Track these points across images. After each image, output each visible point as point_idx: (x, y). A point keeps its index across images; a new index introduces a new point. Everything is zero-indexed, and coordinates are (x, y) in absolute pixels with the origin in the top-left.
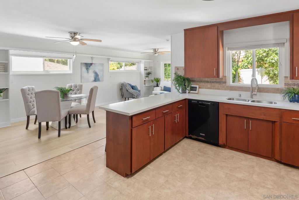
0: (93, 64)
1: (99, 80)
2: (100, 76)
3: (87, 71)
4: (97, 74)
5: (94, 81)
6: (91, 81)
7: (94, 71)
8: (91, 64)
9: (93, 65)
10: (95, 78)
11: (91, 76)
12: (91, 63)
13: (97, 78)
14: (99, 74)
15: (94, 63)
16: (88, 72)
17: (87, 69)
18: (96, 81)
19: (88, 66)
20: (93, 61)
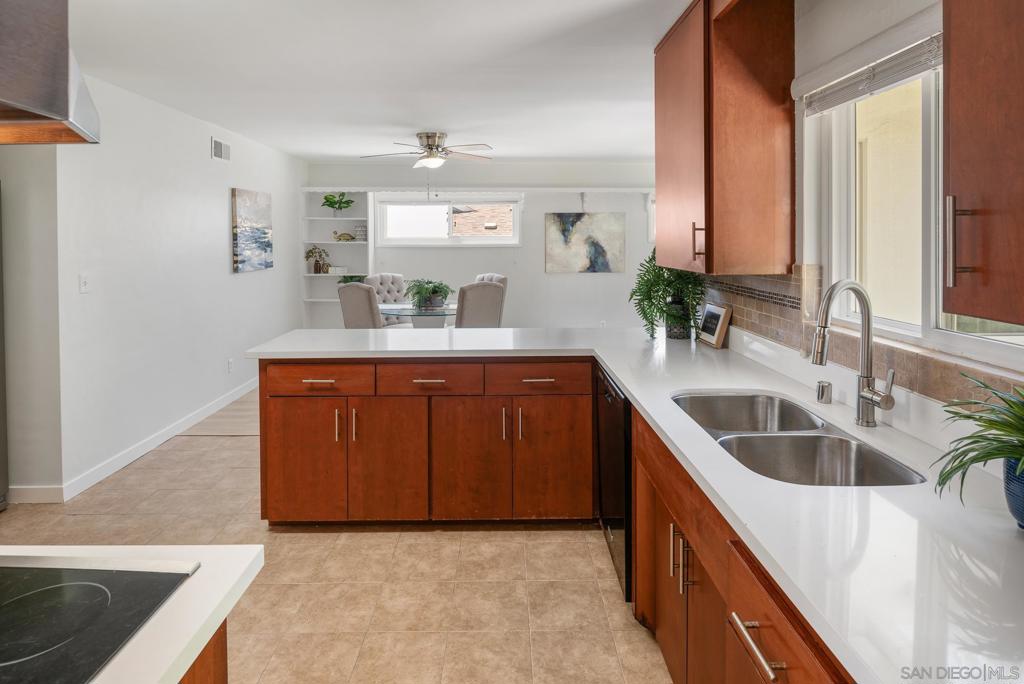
0: (586, 216)
1: (606, 268)
2: (609, 256)
3: (562, 237)
4: (602, 248)
5: (588, 269)
6: (578, 270)
7: (590, 237)
8: (579, 216)
9: (585, 219)
10: (591, 261)
11: (579, 254)
12: (581, 211)
13: (600, 260)
14: (606, 248)
15: (588, 214)
16: (566, 241)
17: (565, 232)
18: (595, 271)
19: (567, 222)
20: (585, 205)
